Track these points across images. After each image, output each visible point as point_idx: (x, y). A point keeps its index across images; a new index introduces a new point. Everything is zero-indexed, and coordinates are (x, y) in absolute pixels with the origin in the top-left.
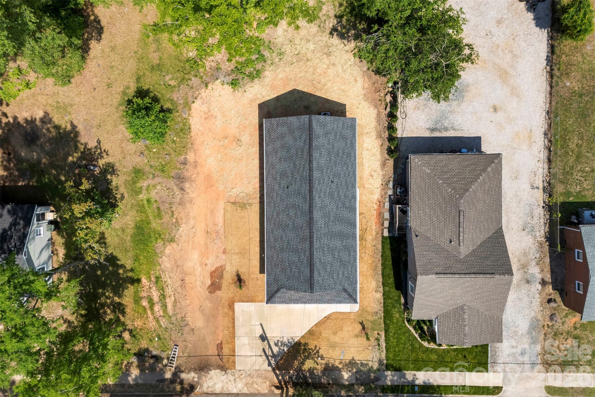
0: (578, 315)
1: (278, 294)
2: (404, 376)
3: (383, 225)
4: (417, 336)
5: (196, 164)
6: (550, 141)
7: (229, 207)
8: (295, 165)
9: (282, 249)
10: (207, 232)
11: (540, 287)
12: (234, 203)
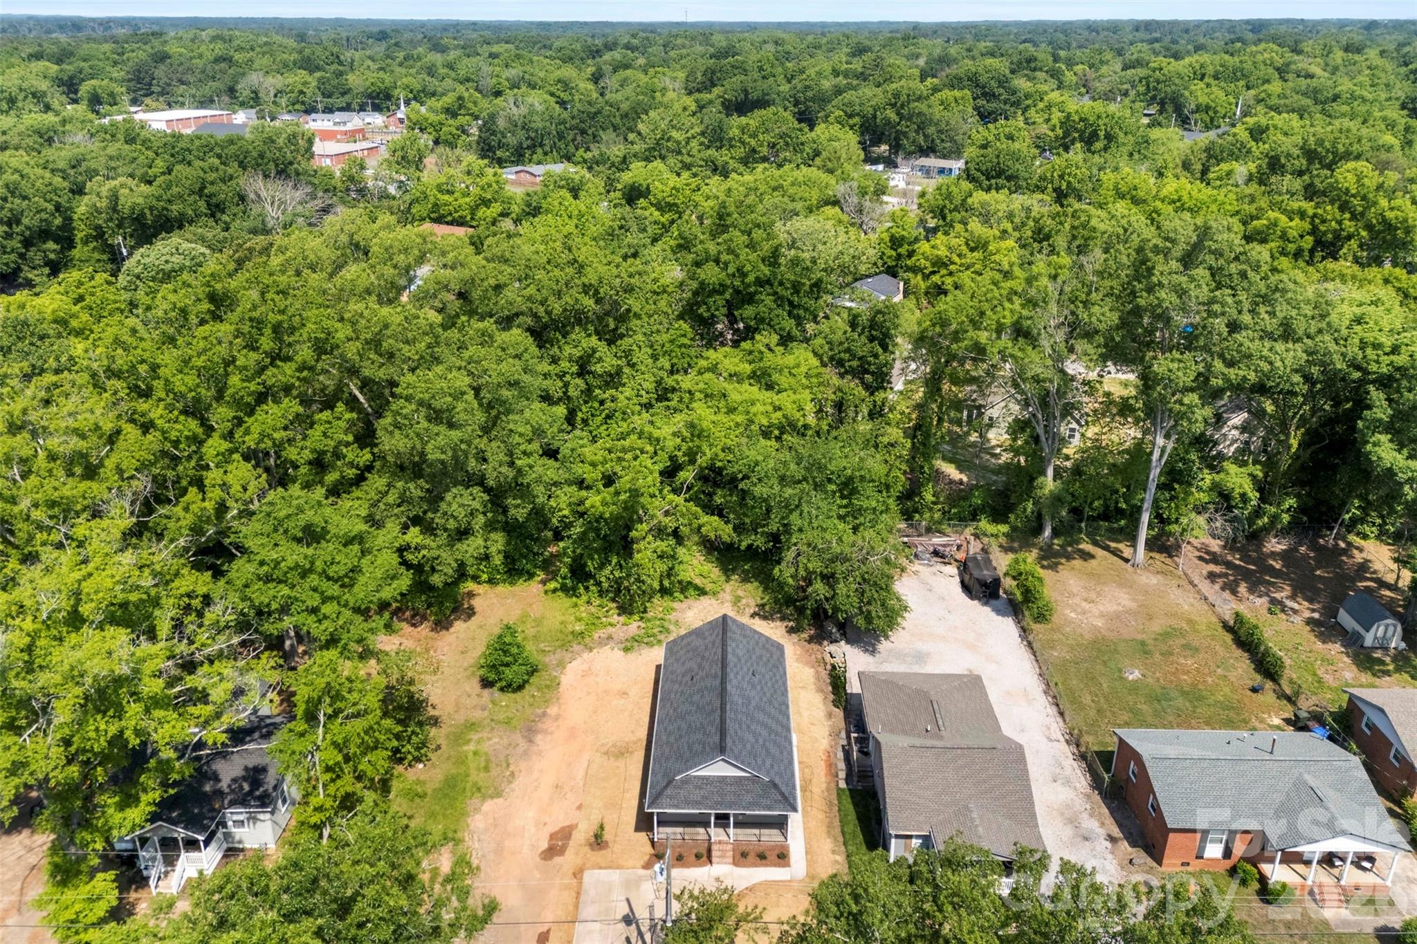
1: (669, 791)
3: (836, 775)
5: (557, 718)
7: (598, 759)
8: (703, 657)
10: (557, 786)
11: (1108, 844)
12: (606, 753)
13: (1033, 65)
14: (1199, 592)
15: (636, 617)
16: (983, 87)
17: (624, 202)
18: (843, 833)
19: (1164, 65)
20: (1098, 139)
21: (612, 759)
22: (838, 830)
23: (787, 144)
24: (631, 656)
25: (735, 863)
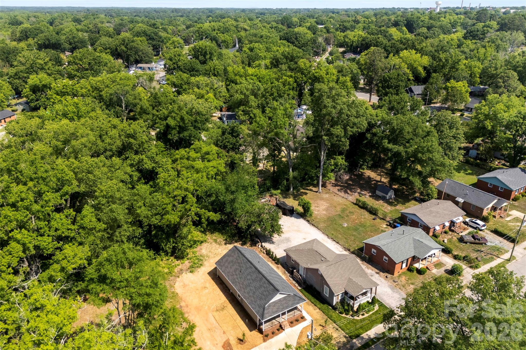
1: (266, 312)
2: (363, 338)
3: (295, 286)
5: (187, 306)
7: (216, 314)
8: (238, 263)
9: (254, 293)
10: (209, 330)
11: (378, 275)
12: (217, 310)
13: (156, 26)
14: (340, 196)
15: (186, 259)
16: (149, 36)
17: (31, 93)
18: (312, 302)
19: (202, 26)
20: (207, 54)
21: (221, 312)
22: (310, 303)
23: (96, 63)
24: (196, 273)
25: (291, 327)
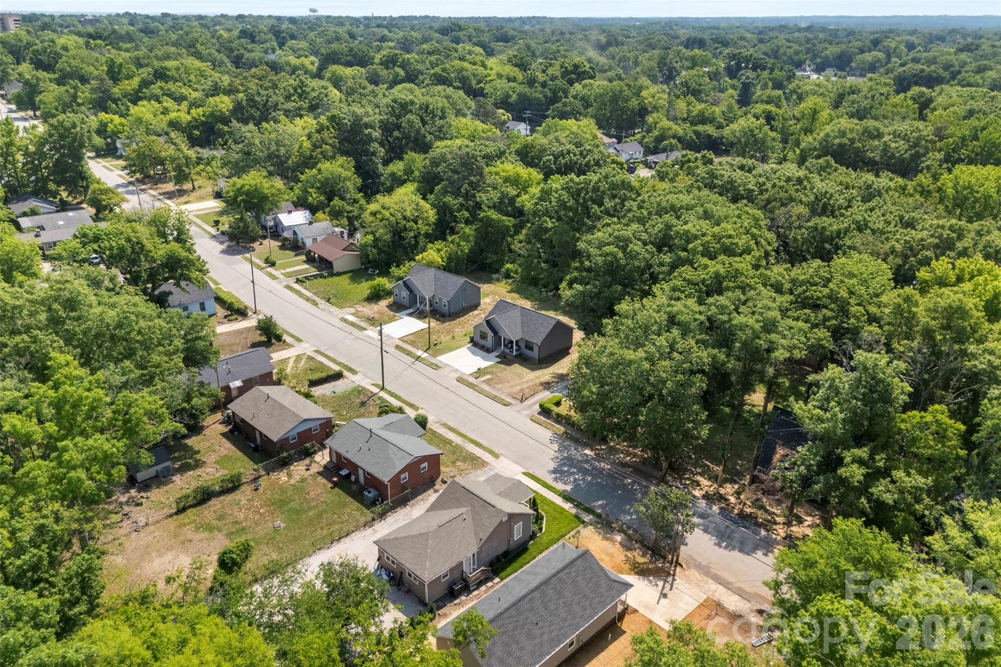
0: (442, 457)
4: (544, 522)
6: (332, 542)
9: (585, 597)
